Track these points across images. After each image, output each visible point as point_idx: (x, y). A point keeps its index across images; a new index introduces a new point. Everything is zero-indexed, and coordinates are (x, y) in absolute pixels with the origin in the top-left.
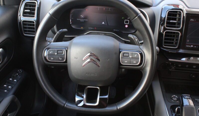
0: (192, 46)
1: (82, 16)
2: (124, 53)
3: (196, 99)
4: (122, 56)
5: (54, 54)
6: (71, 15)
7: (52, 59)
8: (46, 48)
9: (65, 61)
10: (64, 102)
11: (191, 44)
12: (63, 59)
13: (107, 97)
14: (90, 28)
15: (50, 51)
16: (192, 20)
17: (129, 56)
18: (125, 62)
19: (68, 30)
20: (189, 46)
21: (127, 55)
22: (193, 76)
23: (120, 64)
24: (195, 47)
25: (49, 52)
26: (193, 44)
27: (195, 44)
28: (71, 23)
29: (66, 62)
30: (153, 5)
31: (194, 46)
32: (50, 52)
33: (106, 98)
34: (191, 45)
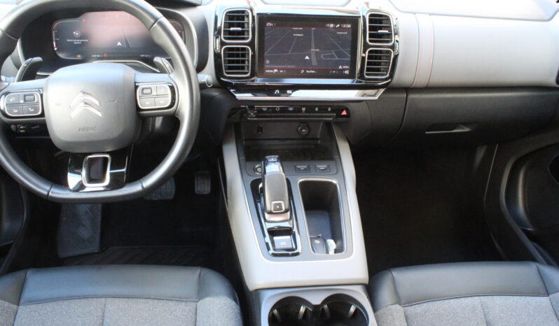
0: (276, 70)
1: (76, 34)
2: (143, 89)
3: (298, 167)
4: (141, 95)
5: (17, 102)
6: (54, 33)
7: (16, 111)
8: (2, 92)
9: (40, 113)
10: (48, 188)
11: (273, 66)
12: (36, 110)
13: (124, 170)
14: (95, 56)
15: (10, 97)
16: (269, 24)
17: (151, 93)
18: (145, 103)
19: (43, 59)
20: (272, 71)
21: (149, 91)
22: (304, 131)
23: (138, 109)
24: (281, 71)
25: (8, 100)
26: (277, 67)
27: (280, 66)
28: (55, 49)
29: (43, 115)
30: (203, 3)
31: (279, 69)
32: (11, 100)
33: (123, 172)
34: (273, 69)
